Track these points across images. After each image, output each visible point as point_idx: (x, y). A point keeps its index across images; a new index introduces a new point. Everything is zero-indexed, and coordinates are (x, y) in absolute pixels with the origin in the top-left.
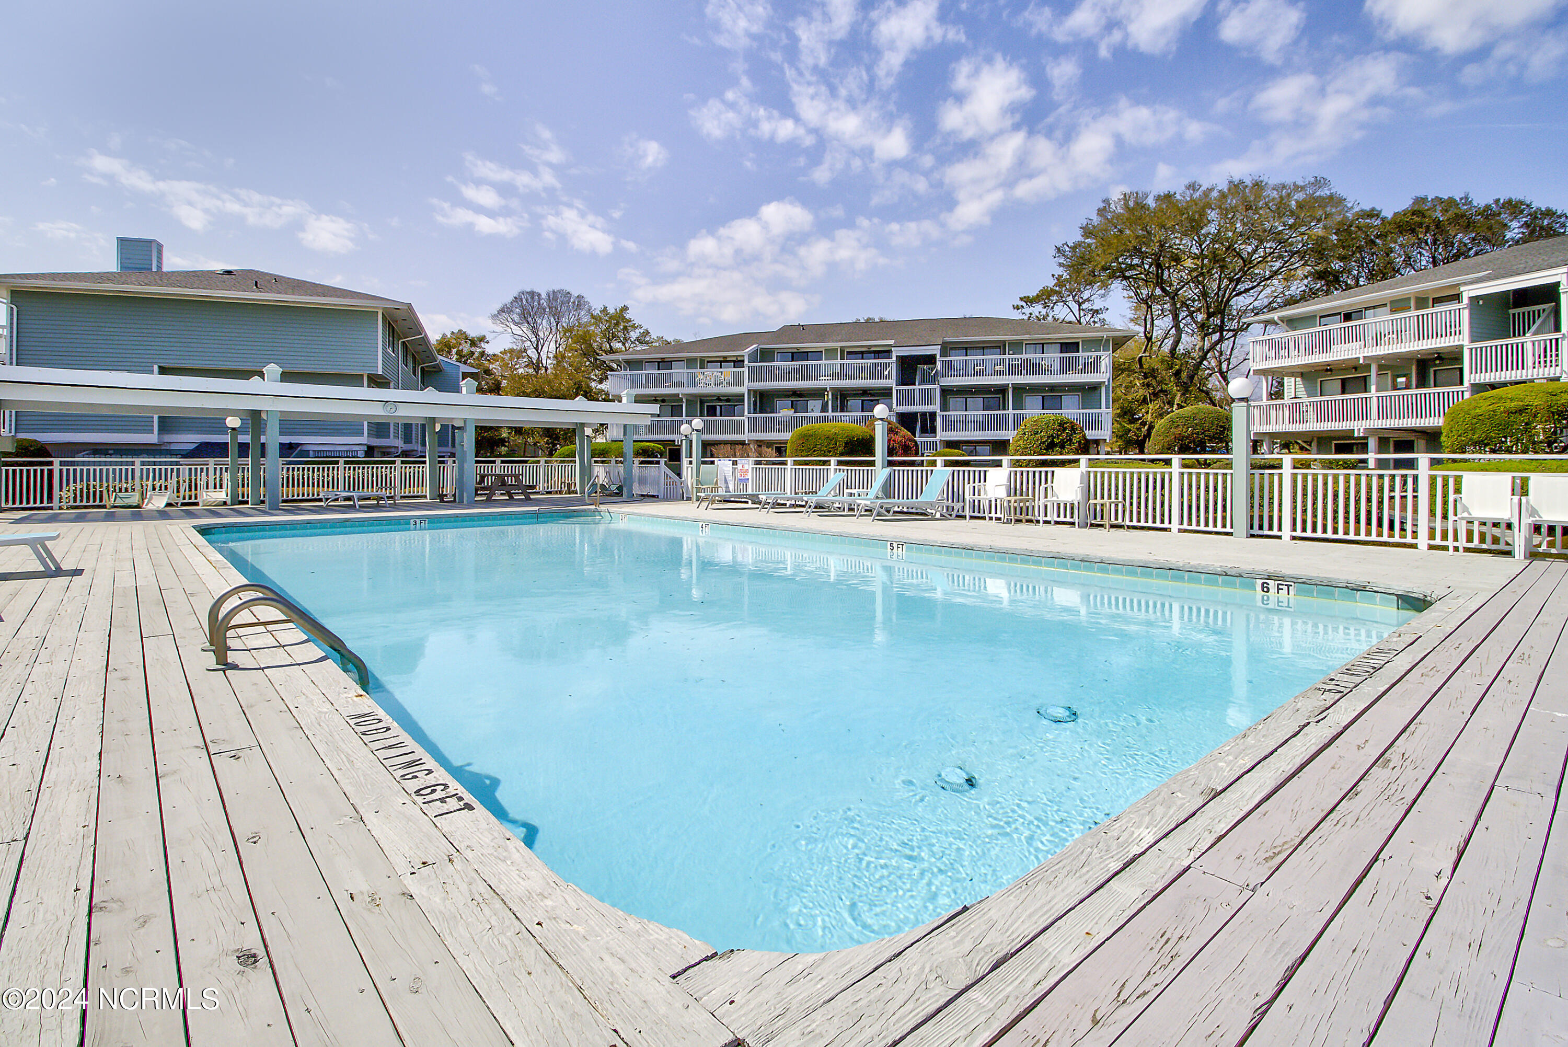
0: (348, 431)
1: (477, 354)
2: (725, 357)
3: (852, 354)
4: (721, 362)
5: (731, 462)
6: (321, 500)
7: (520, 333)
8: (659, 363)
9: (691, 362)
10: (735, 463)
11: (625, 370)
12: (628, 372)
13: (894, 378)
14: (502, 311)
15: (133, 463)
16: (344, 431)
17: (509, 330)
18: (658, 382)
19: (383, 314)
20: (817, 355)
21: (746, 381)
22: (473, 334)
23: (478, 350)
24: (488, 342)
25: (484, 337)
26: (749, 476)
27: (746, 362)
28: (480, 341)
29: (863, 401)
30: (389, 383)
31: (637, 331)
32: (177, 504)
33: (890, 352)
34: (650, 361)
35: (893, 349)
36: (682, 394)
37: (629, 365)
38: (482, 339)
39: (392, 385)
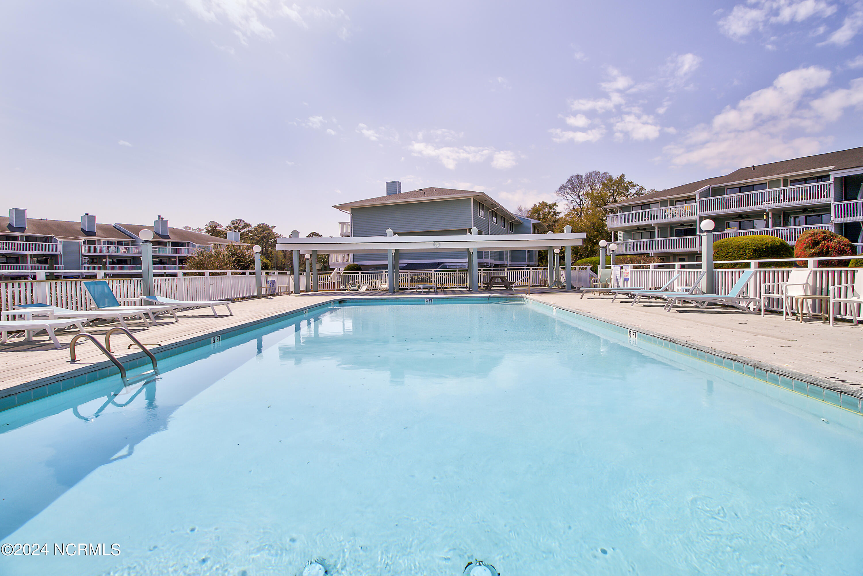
0: (461, 256)
1: (552, 213)
2: (688, 197)
3: (794, 182)
4: (686, 201)
5: (620, 267)
6: (415, 289)
7: (572, 199)
8: (641, 206)
9: (663, 203)
10: (622, 268)
11: (620, 212)
12: (622, 213)
13: (833, 196)
14: (561, 188)
15: (358, 273)
16: (460, 256)
17: (566, 198)
18: (641, 217)
19: (473, 199)
20: (762, 186)
21: (698, 211)
22: (549, 202)
23: (553, 211)
24: (557, 206)
25: (555, 203)
26: (629, 277)
27: (698, 198)
28: (554, 206)
29: (806, 217)
30: (482, 232)
31: (635, 188)
32: (371, 289)
33: (828, 176)
34: (636, 206)
35: (830, 173)
36: (654, 224)
37: (621, 210)
38: (555, 205)
39: (483, 233)
